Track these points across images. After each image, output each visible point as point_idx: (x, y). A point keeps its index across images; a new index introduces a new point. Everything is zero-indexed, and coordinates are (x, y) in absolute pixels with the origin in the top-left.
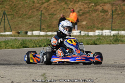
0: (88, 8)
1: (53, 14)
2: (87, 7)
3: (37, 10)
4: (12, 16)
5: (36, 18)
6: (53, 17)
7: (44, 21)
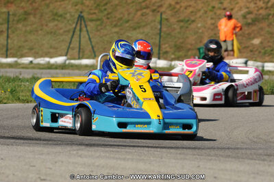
0: (266, 8)
1: (188, 21)
2: (263, 5)
3: (154, 11)
4: (98, 23)
5: (152, 27)
6: (187, 27)
7: (169, 34)
